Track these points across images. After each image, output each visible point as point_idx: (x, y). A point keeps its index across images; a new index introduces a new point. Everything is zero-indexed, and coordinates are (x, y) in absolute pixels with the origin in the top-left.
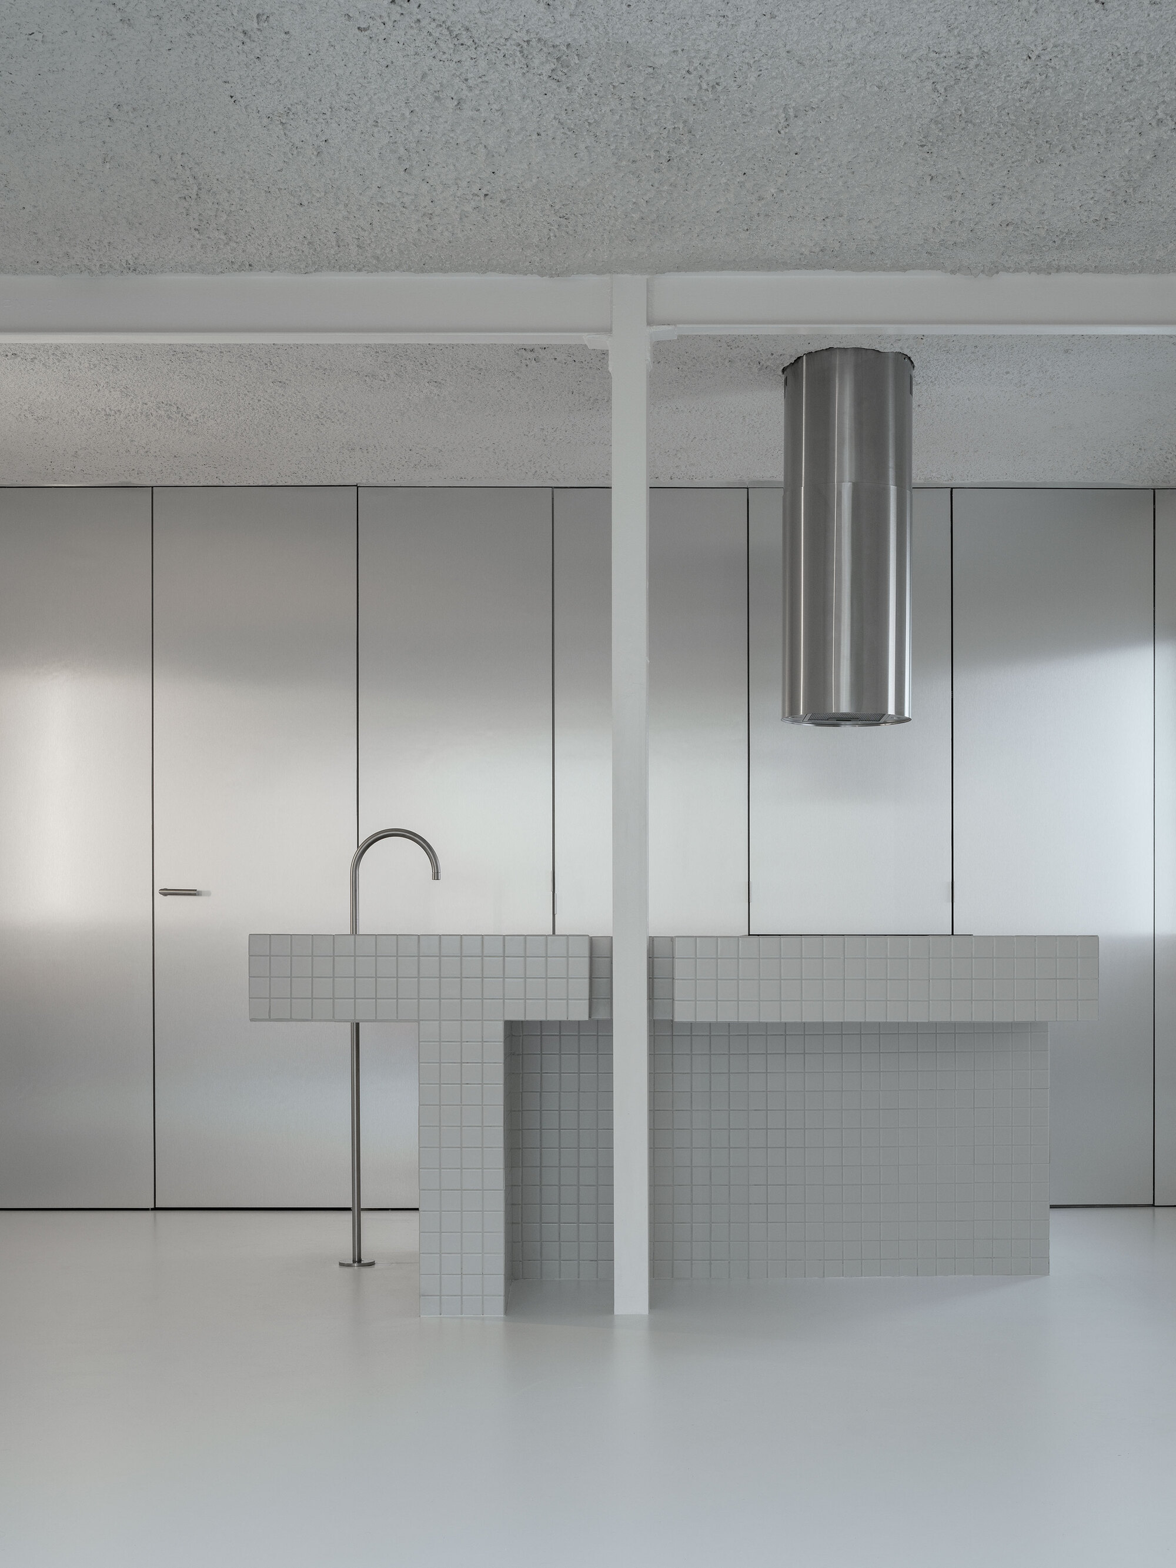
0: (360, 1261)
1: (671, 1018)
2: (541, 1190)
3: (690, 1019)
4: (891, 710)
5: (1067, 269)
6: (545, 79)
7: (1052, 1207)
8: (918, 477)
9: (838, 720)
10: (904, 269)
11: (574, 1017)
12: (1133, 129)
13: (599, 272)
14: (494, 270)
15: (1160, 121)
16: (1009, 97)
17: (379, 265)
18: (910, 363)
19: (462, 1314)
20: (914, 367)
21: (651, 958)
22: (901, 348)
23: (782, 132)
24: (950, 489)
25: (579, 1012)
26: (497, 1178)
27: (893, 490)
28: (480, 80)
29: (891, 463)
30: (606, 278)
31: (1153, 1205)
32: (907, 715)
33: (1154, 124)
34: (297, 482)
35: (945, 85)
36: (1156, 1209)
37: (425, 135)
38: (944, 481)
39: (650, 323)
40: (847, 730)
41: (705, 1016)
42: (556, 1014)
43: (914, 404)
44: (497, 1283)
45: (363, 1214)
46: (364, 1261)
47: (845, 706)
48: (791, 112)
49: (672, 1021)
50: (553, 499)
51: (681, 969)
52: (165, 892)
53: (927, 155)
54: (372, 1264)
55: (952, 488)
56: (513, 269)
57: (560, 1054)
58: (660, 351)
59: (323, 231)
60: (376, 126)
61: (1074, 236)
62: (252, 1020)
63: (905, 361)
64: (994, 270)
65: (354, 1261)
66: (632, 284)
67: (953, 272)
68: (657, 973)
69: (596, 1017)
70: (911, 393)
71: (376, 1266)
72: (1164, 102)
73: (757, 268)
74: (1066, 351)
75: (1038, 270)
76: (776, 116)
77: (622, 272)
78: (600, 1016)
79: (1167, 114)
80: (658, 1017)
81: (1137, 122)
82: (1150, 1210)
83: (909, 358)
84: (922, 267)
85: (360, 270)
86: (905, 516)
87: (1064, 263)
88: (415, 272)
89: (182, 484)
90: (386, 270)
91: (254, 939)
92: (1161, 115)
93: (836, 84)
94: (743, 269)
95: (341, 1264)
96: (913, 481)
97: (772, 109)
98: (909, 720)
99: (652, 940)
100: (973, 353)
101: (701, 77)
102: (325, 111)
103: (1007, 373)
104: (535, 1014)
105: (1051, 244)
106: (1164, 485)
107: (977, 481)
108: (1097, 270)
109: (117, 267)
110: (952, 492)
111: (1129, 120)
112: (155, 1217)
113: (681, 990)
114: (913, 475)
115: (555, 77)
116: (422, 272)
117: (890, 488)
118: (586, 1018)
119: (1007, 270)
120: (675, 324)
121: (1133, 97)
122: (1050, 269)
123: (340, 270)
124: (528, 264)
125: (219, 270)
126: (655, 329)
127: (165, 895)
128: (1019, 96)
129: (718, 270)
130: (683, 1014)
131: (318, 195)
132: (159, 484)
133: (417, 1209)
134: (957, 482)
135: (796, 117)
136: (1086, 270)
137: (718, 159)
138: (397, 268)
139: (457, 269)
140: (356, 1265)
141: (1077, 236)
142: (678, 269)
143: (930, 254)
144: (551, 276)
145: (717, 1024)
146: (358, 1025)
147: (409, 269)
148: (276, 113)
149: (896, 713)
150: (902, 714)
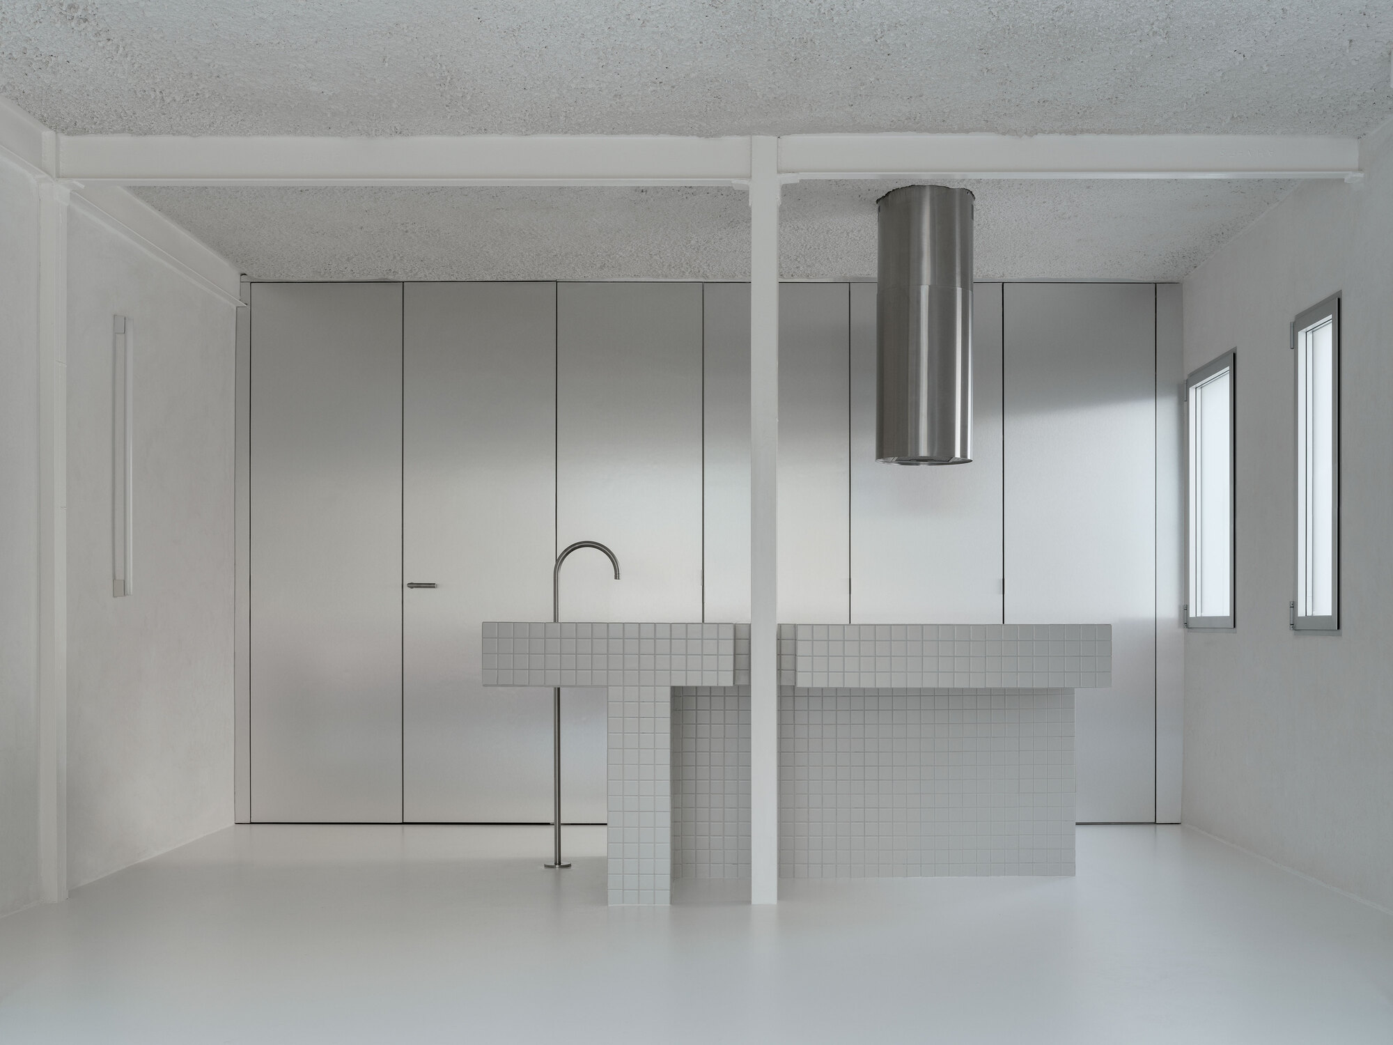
0: (560, 863)
1: (794, 684)
2: (696, 811)
3: (809, 685)
4: (958, 454)
5: (1088, 131)
6: (707, 6)
7: (1077, 824)
8: (977, 274)
9: (919, 461)
10: (967, 132)
11: (723, 684)
12: (1136, 38)
13: (742, 134)
14: (664, 133)
15: (1155, 33)
16: (1045, 17)
17: (580, 129)
18: (971, 195)
19: (639, 903)
20: (974, 198)
21: (779, 639)
22: (965, 185)
23: (879, 40)
25: (727, 680)
26: (665, 802)
27: (959, 290)
28: (659, 7)
29: (958, 270)
30: (747, 138)
31: (1155, 823)
32: (969, 458)
33: (1151, 34)
34: (512, 278)
35: (998, 9)
36: (1158, 826)
37: (618, 43)
38: (998, 278)
39: (779, 172)
40: (923, 467)
41: (820, 682)
42: (710, 680)
43: (975, 224)
44: (665, 881)
45: (563, 828)
46: (563, 863)
47: (924, 451)
48: (886, 27)
49: (794, 687)
50: (703, 291)
51: (803, 648)
52: (412, 585)
53: (985, 56)
54: (568, 866)
55: (1003, 283)
56: (680, 132)
57: (710, 710)
58: (787, 190)
59: (540, 106)
60: (583, 37)
61: (1093, 109)
62: (484, 685)
63: (967, 195)
64: (1034, 132)
65: (556, 864)
66: (765, 143)
67: (1004, 134)
68: (783, 651)
69: (738, 683)
70: (973, 218)
71: (572, 868)
72: (1158, 20)
73: (858, 131)
74: (1089, 187)
75: (1067, 132)
76: (875, 30)
77: (759, 134)
78: (742, 681)
79: (1160, 28)
80: (784, 683)
81: (1139, 33)
82: (1152, 827)
83: (971, 192)
84: (981, 130)
85: (566, 133)
86: (968, 310)
87: (1086, 127)
88: (606, 134)
89: (426, 280)
90: (586, 132)
91: (485, 625)
92: (1155, 29)
93: (918, 9)
94: (849, 132)
95: (547, 866)
96: (974, 278)
97: (871, 25)
98: (971, 461)
99: (780, 626)
100: (1019, 189)
101: (820, 4)
102: (546, 27)
103: (1044, 202)
104: (694, 681)
105: (1076, 114)
106: (1163, 280)
107: (1022, 277)
108: (1110, 132)
109: (388, 131)
110: (1003, 286)
111: (1133, 32)
112: (403, 829)
113: (802, 664)
114: (974, 273)
115: (714, 5)
116: (612, 134)
117: (957, 290)
118: (732, 684)
119: (1043, 132)
120: (797, 172)
121: (1136, 17)
122: (1074, 132)
123: (551, 133)
124: (690, 129)
125: (462, 133)
126: (783, 176)
127: (412, 588)
128: (1051, 17)
129: (830, 132)
130: (803, 682)
131: (538, 83)
132: (409, 279)
133: (606, 824)
134: (1007, 278)
135: (889, 30)
136: (1103, 132)
137: (832, 58)
138: (593, 131)
139: (637, 131)
140: (557, 866)
141: (1095, 109)
142: (801, 132)
143: (987, 121)
144: (707, 137)
145: (829, 689)
146: (559, 689)
147: (602, 132)
148: (510, 29)
149: (961, 456)
150: (966, 456)
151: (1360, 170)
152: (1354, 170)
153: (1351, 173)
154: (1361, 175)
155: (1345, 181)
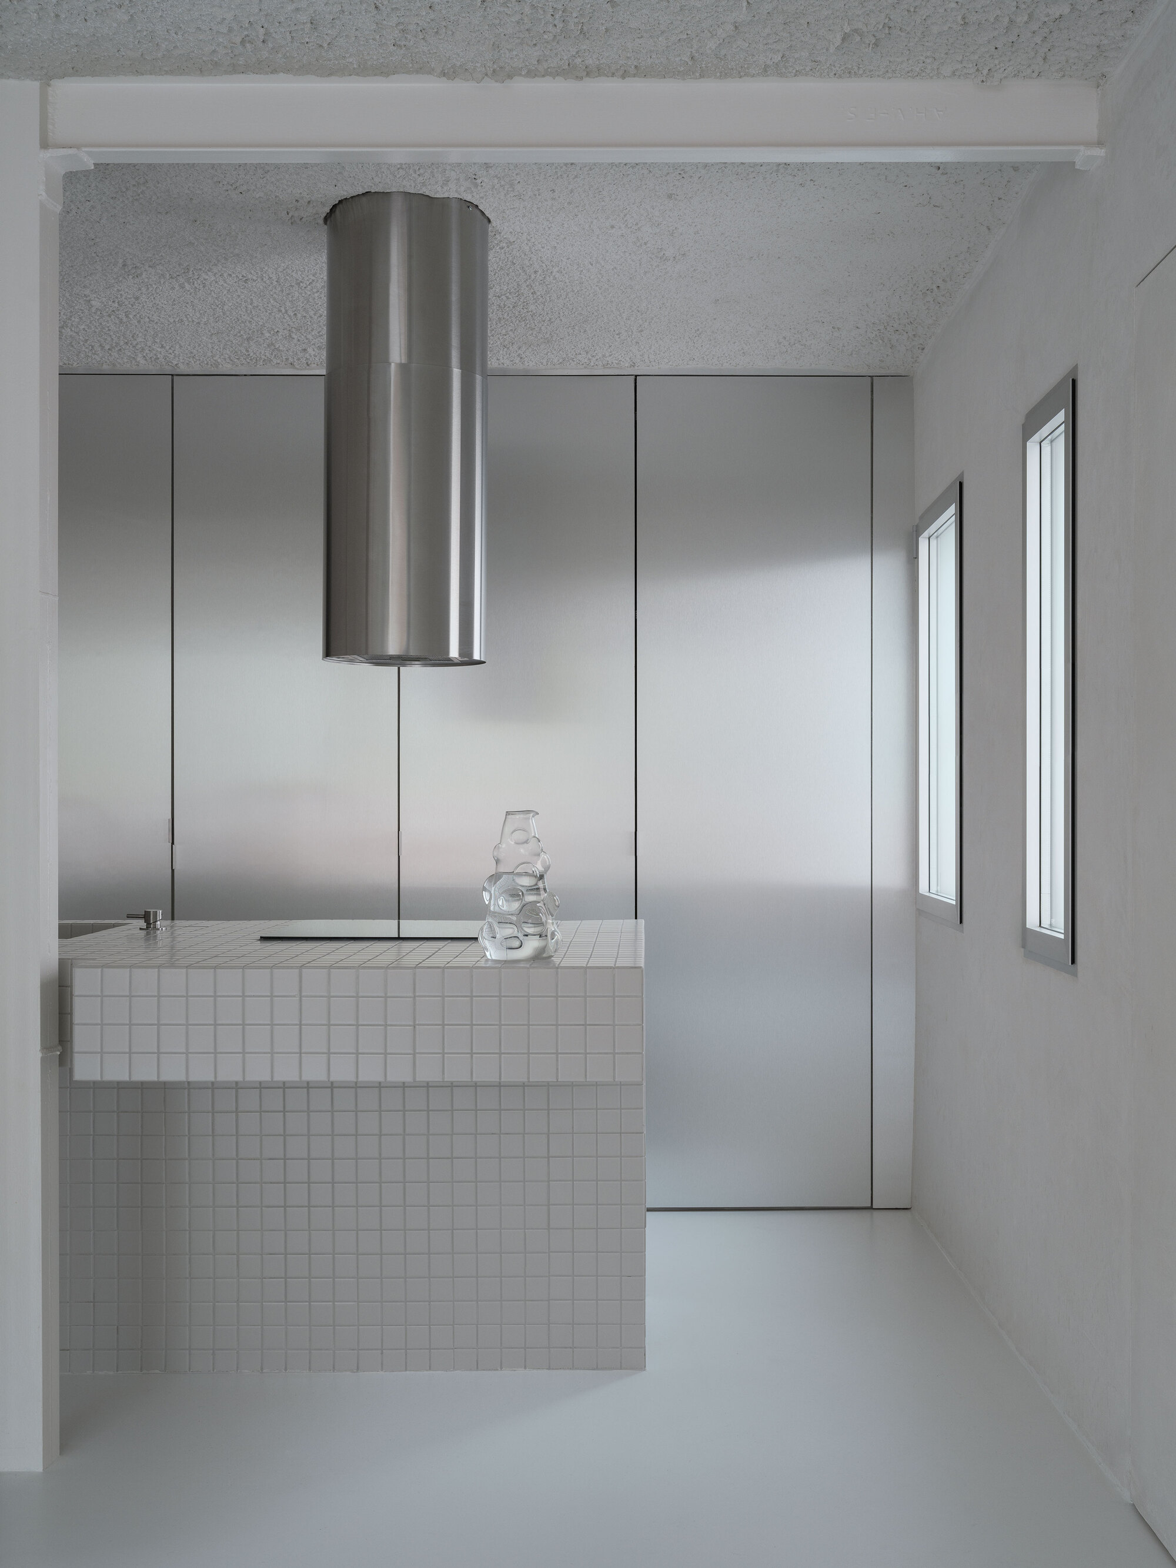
5: (600, 71)
8: (498, 358)
10: (383, 73)
18: (482, 216)
20: (489, 221)
24: (633, 377)
27: (456, 373)
31: (871, 1208)
32: (476, 656)
36: (875, 1212)
38: (626, 367)
39: (45, 146)
55: (636, 376)
63: (474, 212)
64: (500, 72)
67: (449, 77)
75: (563, 74)
83: (482, 210)
84: (406, 70)
96: (489, 366)
106: (880, 372)
110: (636, 380)
114: (487, 356)
117: (452, 370)
119: (518, 72)
126: (54, 153)
134: (641, 368)
136: (626, 72)
149: (460, 655)
150: (471, 654)
151: (1100, 144)
152: (1088, 144)
153: (1082, 148)
154: (1100, 152)
155: (1077, 167)
